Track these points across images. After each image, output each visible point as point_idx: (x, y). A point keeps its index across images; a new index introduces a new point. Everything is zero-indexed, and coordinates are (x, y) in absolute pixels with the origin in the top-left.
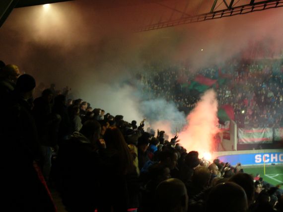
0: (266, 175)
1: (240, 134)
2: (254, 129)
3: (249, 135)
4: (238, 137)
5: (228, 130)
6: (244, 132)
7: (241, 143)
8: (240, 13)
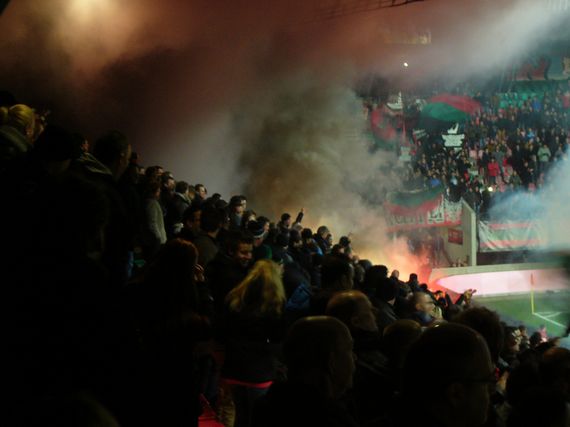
0: (536, 314)
2: (510, 222)
3: (500, 235)
4: (478, 238)
5: (459, 225)
6: (491, 227)
7: (484, 251)
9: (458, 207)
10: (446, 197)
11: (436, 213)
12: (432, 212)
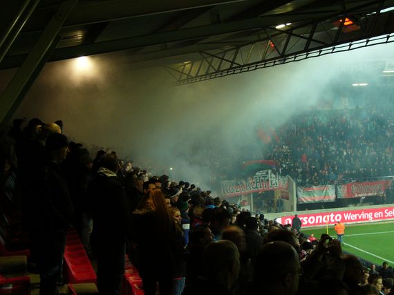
1: (299, 193)
2: (314, 187)
3: (309, 194)
6: (304, 190)
7: (301, 203)
8: (294, 61)
9: (286, 179)
10: (279, 173)
11: (274, 182)
12: (271, 182)
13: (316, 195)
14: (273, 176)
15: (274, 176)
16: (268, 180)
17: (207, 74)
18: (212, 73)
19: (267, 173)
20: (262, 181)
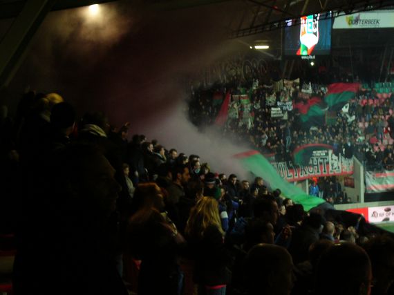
1: (367, 180)
3: (380, 181)
4: (365, 183)
5: (352, 174)
6: (374, 176)
7: (370, 192)
9: (351, 161)
10: (342, 155)
11: (335, 166)
12: (332, 165)
13: (389, 182)
14: (335, 157)
15: (337, 158)
16: (328, 163)
17: (251, 27)
18: (257, 26)
19: (327, 154)
20: (321, 163)
